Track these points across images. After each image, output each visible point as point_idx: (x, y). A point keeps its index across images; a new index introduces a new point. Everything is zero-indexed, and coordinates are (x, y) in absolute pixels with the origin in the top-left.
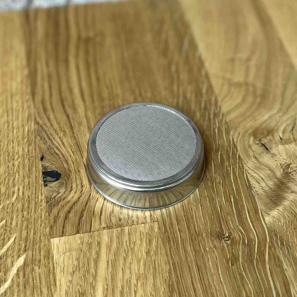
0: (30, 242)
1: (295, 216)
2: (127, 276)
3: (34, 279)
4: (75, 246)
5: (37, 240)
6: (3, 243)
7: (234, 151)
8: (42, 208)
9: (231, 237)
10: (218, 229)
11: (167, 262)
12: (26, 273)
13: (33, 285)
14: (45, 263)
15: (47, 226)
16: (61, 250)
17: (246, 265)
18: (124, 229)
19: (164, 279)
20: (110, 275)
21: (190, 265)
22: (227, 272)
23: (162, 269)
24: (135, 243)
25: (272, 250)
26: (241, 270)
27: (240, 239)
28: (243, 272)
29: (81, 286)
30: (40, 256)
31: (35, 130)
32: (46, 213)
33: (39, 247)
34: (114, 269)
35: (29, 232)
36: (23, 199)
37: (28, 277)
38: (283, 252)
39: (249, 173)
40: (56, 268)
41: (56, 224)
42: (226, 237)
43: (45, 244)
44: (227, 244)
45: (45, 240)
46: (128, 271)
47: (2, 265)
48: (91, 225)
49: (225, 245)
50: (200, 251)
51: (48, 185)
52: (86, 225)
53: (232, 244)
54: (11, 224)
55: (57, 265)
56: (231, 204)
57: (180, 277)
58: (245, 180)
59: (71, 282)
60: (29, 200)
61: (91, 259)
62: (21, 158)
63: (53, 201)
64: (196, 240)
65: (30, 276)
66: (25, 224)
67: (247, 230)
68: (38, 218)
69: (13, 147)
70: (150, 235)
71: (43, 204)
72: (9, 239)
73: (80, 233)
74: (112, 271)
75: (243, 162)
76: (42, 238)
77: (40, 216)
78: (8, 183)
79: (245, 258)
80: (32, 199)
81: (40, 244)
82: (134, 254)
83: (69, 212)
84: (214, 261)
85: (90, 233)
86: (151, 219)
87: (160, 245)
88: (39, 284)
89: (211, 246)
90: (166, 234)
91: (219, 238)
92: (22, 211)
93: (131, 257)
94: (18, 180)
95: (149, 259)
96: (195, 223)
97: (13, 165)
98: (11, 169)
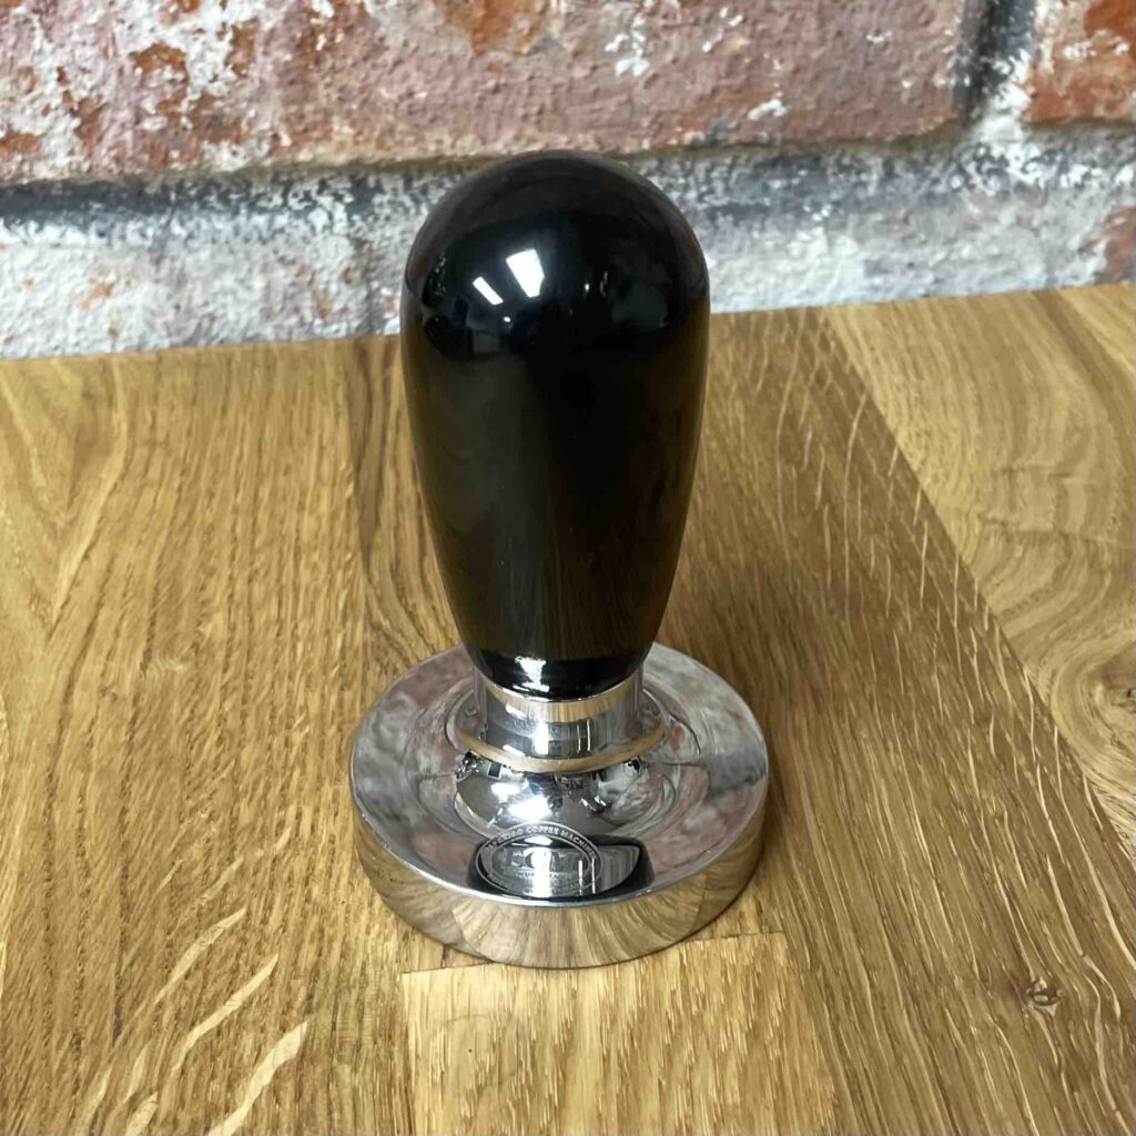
0: (327, 983)
3: (335, 1106)
4: (486, 999)
5: (352, 978)
6: (230, 983)
7: (1042, 725)
9: (1059, 993)
10: (1008, 966)
11: (827, 1069)
12: (307, 1086)
13: (330, 1127)
14: (378, 1055)
15: (391, 932)
16: (435, 1013)
17: (1125, 1089)
19: (818, 1128)
20: (614, 1107)
21: (913, 1081)
22: (1055, 1110)
23: (809, 1093)
24: (704, 1001)
26: (1107, 1106)
27: (1094, 998)
28: (1118, 1114)
30: (361, 1029)
31: (365, 645)
33: (358, 1000)
34: (627, 1087)
35: (325, 950)
37: (313, 1100)
39: (1101, 792)
40: (417, 1073)
42: (1040, 994)
43: (379, 990)
44: (1045, 1015)
45: (381, 977)
46: (679, 1097)
47: (220, 1054)
49: (1039, 1018)
50: (947, 1037)
53: (1064, 1016)
54: (265, 921)
55: (421, 1064)
56: (1046, 883)
57: (876, 1123)
58: (1090, 811)
59: (469, 1122)
60: (334, 850)
61: (543, 1048)
62: (313, 724)
64: (928, 998)
65: (321, 1094)
66: (314, 921)
67: (1115, 972)
68: (360, 907)
69: (289, 692)
70: (758, 975)
72: (253, 972)
74: (621, 1090)
75: (1076, 758)
76: (370, 971)
78: (265, 795)
79: (1120, 1066)
80: (342, 847)
81: (362, 988)
82: (702, 1038)
84: (1003, 1073)
86: (760, 924)
87: (797, 1008)
88: (350, 1125)
89: (985, 1022)
90: (820, 974)
91: (1015, 997)
92: (307, 883)
93: (690, 1046)
94: (300, 789)
95: (759, 1055)
96: (923, 941)
97: (287, 743)
98: (279, 755)
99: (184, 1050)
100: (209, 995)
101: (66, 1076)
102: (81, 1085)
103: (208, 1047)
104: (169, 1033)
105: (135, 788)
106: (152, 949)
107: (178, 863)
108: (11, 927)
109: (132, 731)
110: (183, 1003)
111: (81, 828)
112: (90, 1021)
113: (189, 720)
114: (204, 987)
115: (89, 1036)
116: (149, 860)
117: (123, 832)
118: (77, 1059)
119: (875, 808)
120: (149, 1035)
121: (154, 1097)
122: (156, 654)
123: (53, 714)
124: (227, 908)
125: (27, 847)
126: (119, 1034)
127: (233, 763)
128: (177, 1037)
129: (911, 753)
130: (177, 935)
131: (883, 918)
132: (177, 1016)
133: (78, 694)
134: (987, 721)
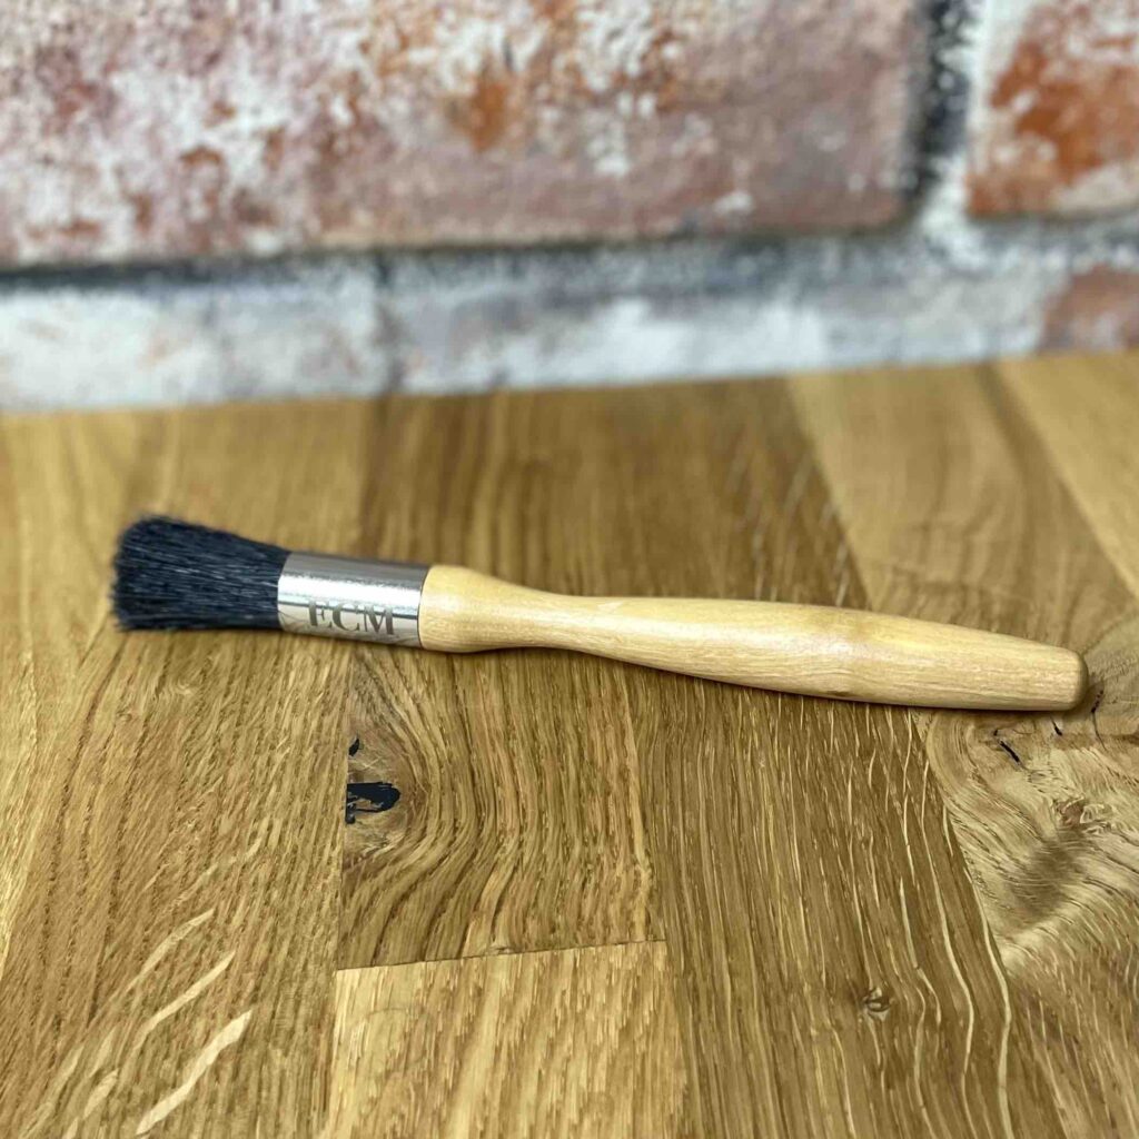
0: (273, 977)
1: (1096, 950)
2: (552, 1094)
3: (265, 1085)
4: (404, 996)
5: (295, 973)
6: (192, 975)
7: (916, 757)
8: (327, 881)
9: (891, 1000)
10: (851, 976)
11: (683, 1064)
12: (244, 1067)
13: (258, 1103)
14: (306, 1042)
15: (333, 933)
16: (360, 1004)
17: (934, 1088)
18: (562, 955)
19: (667, 1114)
20: (498, 1092)
21: (754, 1076)
22: (871, 1106)
23: (664, 1083)
24: (588, 1001)
25: (1019, 1051)
26: (915, 1102)
27: (920, 1007)
28: (924, 1111)
29: (402, 1117)
30: (296, 1018)
31: (348, 675)
32: (336, 896)
33: (297, 993)
34: (512, 1075)
35: (276, 947)
36: (277, 853)
37: (247, 1079)
38: (1055, 1056)
39: (957, 821)
40: (338, 1058)
41: (361, 931)
42: (874, 1001)
43: (316, 984)
44: (876, 1020)
45: (319, 972)
46: (554, 1085)
47: (175, 1037)
48: (464, 939)
49: (871, 1022)
50: (789, 1037)
51: (358, 820)
52: (450, 936)
53: (892, 1021)
54: (228, 921)
55: (342, 1049)
56: (895, 902)
57: (717, 1115)
58: (944, 838)
59: (374, 1102)
60: (295, 859)
61: (446, 1039)
62: (293, 746)
63: (363, 864)
64: (779, 1001)
65: (254, 1075)
66: (270, 922)
67: (943, 984)
68: (310, 911)
69: (278, 716)
70: (638, 978)
71: (333, 870)
72: (212, 965)
73: (427, 958)
74: (506, 1077)
75: (939, 788)
76: (310, 967)
77: (316, 902)
78: (244, 809)
79: (933, 1067)
80: (303, 857)
81: (302, 982)
82: (582, 1033)
83: (405, 897)
84: (832, 1071)
85: (455, 962)
86: (647, 933)
87: (667, 1009)
88: (275, 1101)
89: (823, 1024)
90: (690, 980)
91: (854, 1003)
92: (268, 888)
93: (571, 1041)
94: (274, 804)
95: (628, 1049)
96: (783, 952)
97: (269, 762)
98: (261, 773)
99: (146, 1033)
100: (173, 984)
101: (46, 1051)
102: (57, 1059)
103: (165, 1029)
104: (136, 1016)
105: (137, 799)
106: (131, 943)
107: (163, 866)
108: (17, 920)
109: (140, 749)
110: (151, 991)
111: (86, 834)
112: (71, 1006)
113: (190, 739)
114: (170, 978)
115: (68, 1018)
116: (139, 863)
117: (120, 839)
118: (56, 1038)
119: (760, 831)
120: (119, 1018)
121: (115, 1073)
122: (170, 679)
123: (75, 733)
124: (198, 908)
125: (38, 850)
126: (94, 1016)
127: (221, 778)
128: (141, 1020)
129: (799, 780)
130: (153, 932)
131: (751, 930)
132: (144, 1003)
133: (99, 714)
134: (869, 754)
